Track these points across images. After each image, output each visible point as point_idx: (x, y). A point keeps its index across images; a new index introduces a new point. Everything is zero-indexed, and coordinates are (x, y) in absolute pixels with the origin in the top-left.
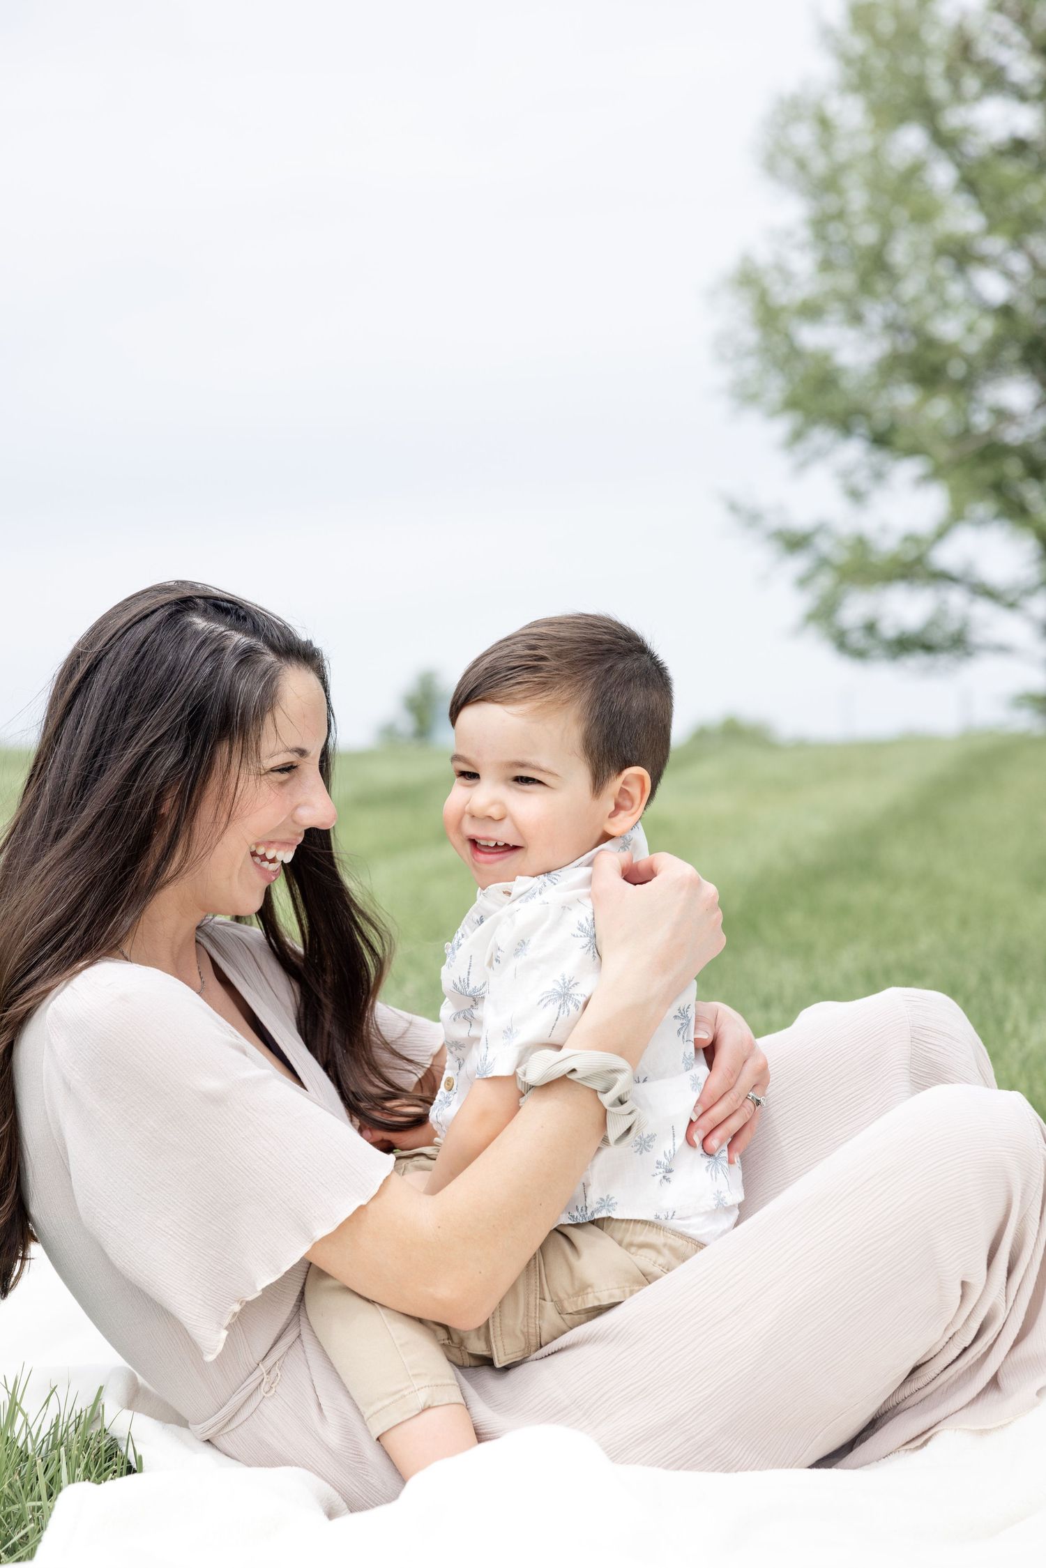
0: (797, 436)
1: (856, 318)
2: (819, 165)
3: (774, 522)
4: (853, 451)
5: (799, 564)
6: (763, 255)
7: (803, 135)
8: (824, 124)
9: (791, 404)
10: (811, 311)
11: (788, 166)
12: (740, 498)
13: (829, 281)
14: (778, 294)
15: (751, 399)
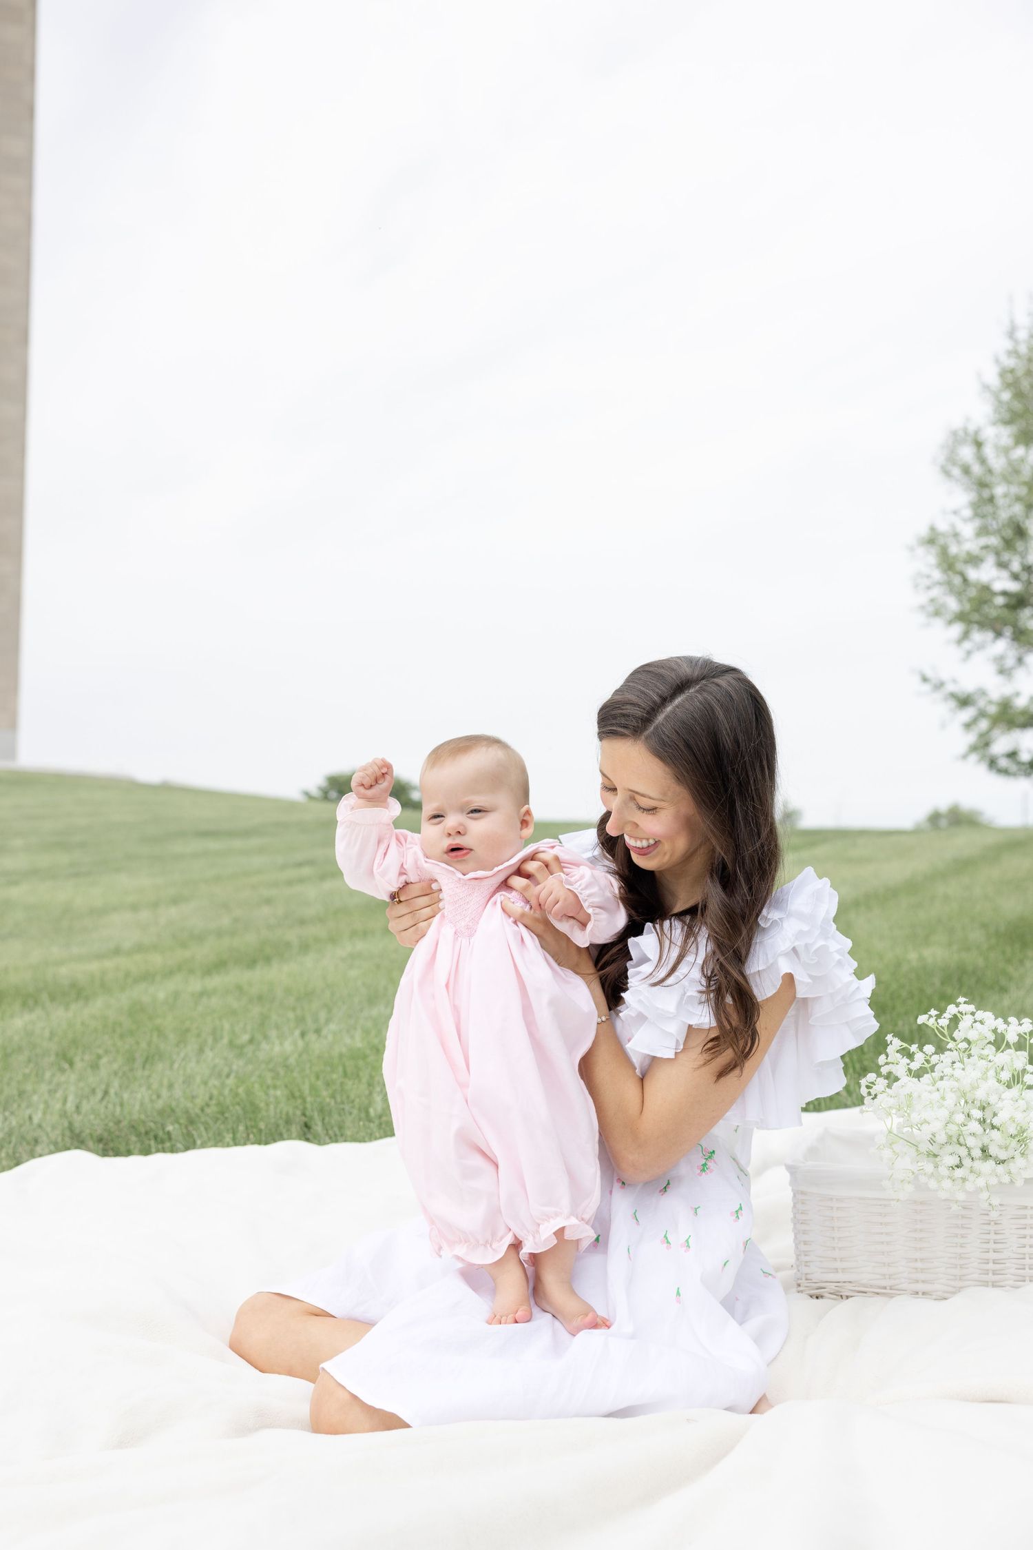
0: (965, 636)
1: (1002, 565)
2: (976, 469)
3: (951, 688)
4: (1002, 646)
5: (967, 714)
6: (943, 527)
7: (966, 453)
8: (979, 443)
9: (961, 617)
10: (974, 560)
11: (956, 472)
12: (929, 673)
13: (984, 541)
14: (954, 549)
15: (937, 613)
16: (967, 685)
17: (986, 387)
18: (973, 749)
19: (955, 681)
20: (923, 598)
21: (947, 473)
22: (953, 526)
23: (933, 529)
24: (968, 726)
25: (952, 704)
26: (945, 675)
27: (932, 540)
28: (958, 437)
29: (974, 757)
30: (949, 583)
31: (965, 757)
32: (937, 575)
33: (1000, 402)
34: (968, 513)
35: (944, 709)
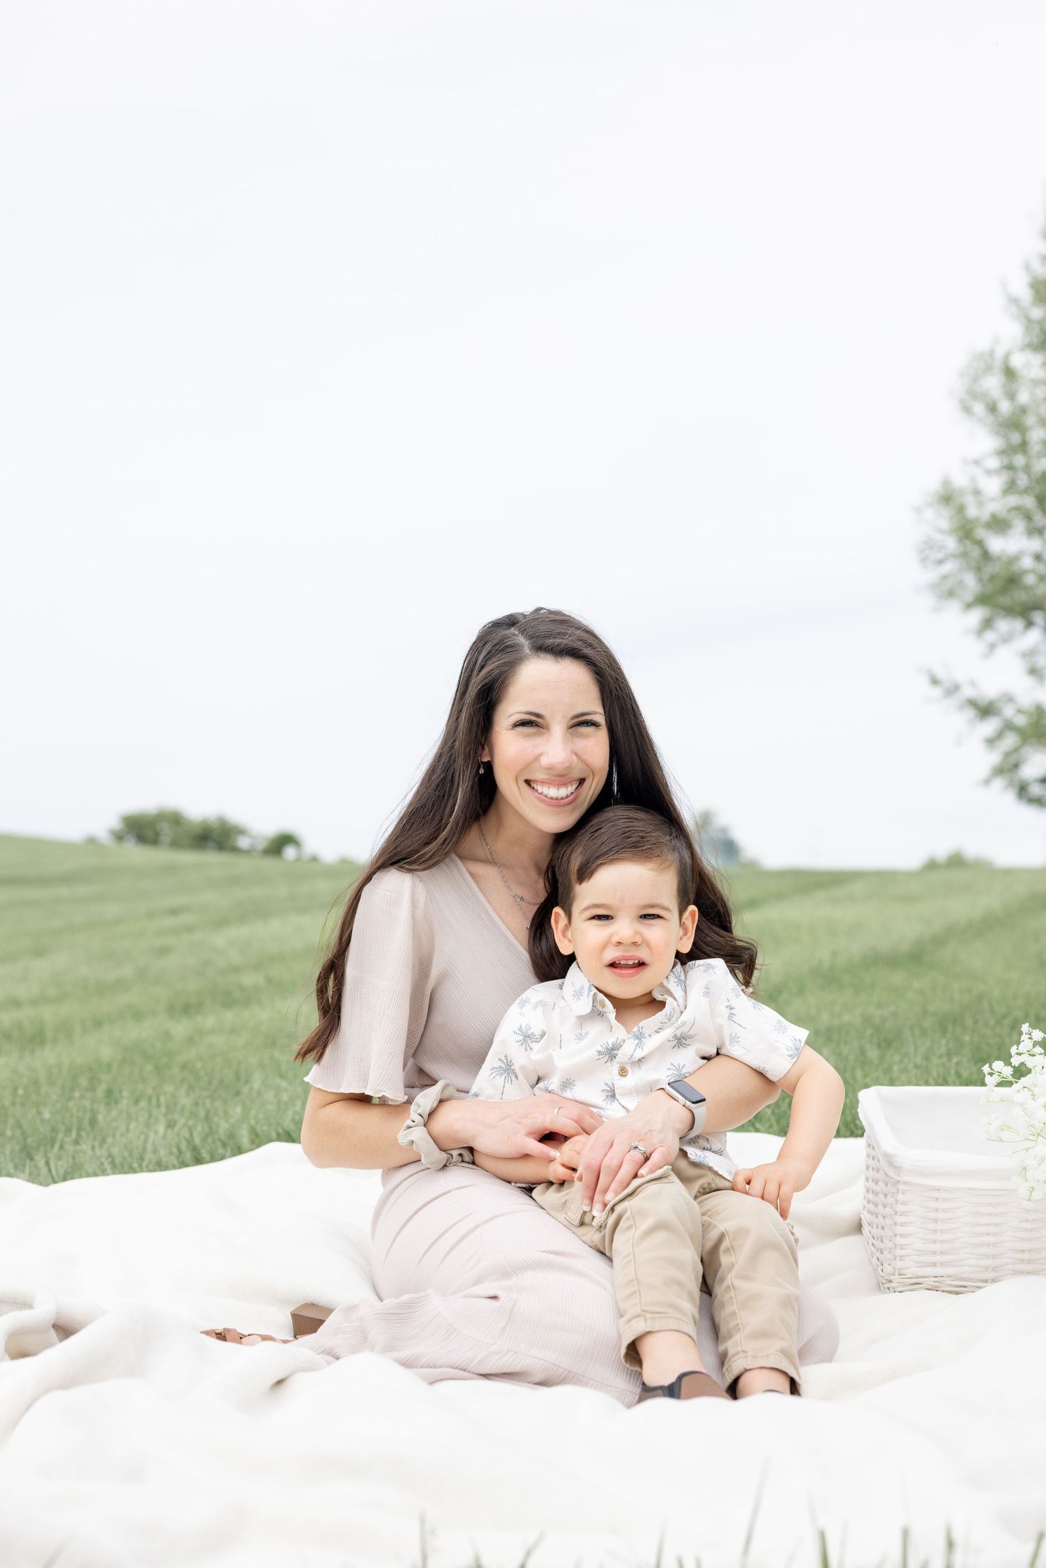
0: (987, 624)
1: (1037, 531)
2: (1005, 407)
3: (968, 692)
4: (1033, 639)
5: (990, 727)
6: (960, 480)
7: (993, 384)
8: (1010, 373)
9: (982, 600)
10: (999, 524)
11: (979, 408)
12: (940, 673)
13: (1013, 500)
14: (972, 512)
15: (951, 594)
16: (989, 690)
17: (1015, 301)
18: (999, 771)
19: (973, 683)
20: (932, 575)
21: (967, 410)
22: (973, 479)
23: (946, 483)
24: (991, 742)
25: (970, 713)
26: (960, 676)
27: (947, 498)
28: (983, 363)
29: (999, 783)
30: (964, 555)
31: (987, 782)
32: (951, 544)
33: (1029, 321)
34: (994, 463)
35: (961, 719)
